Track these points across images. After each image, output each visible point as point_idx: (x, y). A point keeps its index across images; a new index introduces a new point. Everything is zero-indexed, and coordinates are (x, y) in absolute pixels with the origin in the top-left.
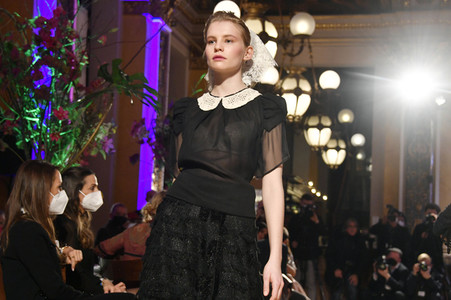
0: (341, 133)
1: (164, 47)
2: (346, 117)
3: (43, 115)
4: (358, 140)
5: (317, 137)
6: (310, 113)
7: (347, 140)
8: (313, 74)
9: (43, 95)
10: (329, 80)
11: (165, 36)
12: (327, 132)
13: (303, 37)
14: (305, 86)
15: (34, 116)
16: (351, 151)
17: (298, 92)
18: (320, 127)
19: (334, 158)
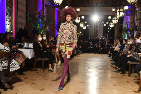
0: (85, 25)
1: (58, 13)
2: (86, 23)
3: (39, 26)
4: (88, 26)
5: (81, 25)
6: (80, 22)
7: (86, 26)
8: (80, 16)
9: (39, 23)
10: (83, 17)
11: (58, 11)
12: (83, 25)
13: (78, 11)
14: (79, 18)
15: (38, 26)
16: (87, 27)
17: (78, 19)
18: (82, 24)
19: (84, 28)
